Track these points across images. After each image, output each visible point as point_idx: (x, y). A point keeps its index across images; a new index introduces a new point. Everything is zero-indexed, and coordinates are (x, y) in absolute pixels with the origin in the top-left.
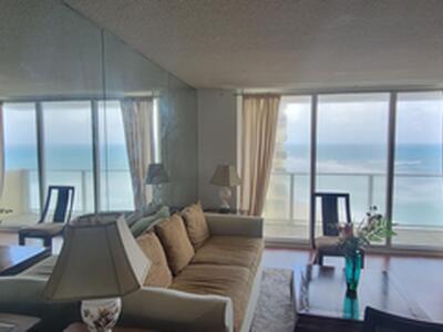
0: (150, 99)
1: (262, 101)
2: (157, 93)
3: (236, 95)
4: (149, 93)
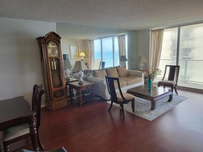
0: (124, 35)
1: (157, 32)
2: (126, 33)
3: (149, 31)
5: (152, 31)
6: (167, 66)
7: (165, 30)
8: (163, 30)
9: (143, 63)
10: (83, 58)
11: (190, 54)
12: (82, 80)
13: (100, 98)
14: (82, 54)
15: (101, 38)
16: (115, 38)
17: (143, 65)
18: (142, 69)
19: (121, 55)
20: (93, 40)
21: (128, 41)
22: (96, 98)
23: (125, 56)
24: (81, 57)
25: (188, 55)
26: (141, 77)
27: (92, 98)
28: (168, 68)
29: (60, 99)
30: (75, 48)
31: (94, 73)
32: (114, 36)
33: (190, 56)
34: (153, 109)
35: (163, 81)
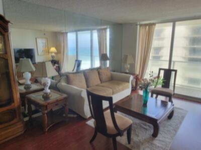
0: (105, 29)
1: (147, 27)
2: (108, 27)
3: (137, 25)
4: (105, 27)
5: (141, 25)
6: (160, 69)
7: (157, 25)
8: (154, 24)
9: (129, 64)
10: (53, 54)
11: (160, 53)
12: (49, 91)
13: (75, 116)
14: (53, 49)
15: (76, 31)
16: (94, 31)
17: (129, 66)
18: (127, 71)
19: (102, 53)
20: (67, 33)
21: (110, 35)
22: (69, 115)
23: (106, 54)
24: (52, 53)
25: (158, 54)
26: (129, 82)
27: (64, 115)
28: (162, 72)
29: (10, 126)
30: (44, 41)
31: (68, 78)
32: (93, 29)
33: (160, 55)
34: (155, 135)
35: (155, 89)
